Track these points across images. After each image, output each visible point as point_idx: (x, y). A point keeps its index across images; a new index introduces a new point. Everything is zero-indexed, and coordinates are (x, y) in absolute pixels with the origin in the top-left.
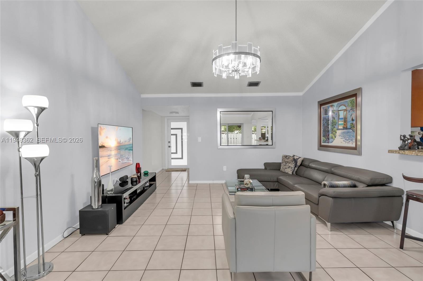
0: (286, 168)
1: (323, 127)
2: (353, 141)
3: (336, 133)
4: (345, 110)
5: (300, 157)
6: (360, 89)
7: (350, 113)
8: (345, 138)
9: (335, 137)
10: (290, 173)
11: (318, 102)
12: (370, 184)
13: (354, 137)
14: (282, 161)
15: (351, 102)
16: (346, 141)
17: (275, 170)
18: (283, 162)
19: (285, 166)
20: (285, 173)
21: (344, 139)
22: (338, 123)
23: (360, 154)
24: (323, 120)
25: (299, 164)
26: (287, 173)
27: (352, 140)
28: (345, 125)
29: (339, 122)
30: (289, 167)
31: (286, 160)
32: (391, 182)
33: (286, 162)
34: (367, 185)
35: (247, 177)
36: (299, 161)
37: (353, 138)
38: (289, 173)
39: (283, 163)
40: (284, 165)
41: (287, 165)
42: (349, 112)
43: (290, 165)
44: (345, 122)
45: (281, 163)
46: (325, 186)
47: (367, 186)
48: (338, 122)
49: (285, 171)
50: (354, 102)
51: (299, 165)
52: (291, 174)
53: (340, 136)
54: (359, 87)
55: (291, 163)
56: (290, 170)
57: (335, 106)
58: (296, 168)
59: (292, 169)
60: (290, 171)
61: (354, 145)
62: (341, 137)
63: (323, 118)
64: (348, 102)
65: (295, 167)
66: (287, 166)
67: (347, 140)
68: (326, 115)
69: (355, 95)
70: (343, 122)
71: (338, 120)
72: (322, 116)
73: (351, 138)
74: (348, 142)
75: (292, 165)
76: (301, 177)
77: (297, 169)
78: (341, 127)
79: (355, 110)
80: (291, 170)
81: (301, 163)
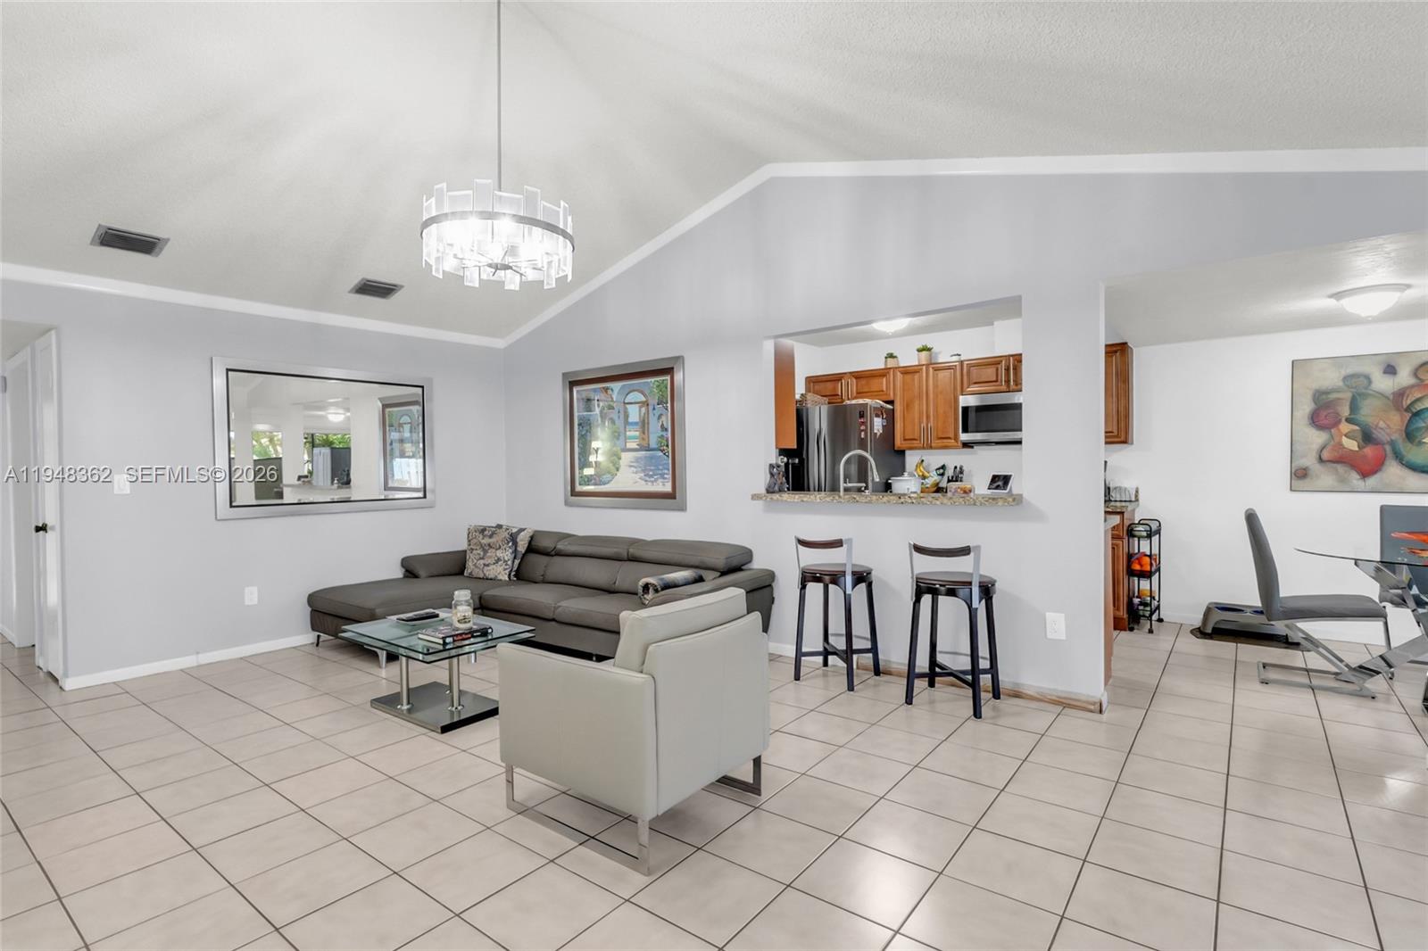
0: (488, 565)
1: (579, 442)
2: (665, 478)
3: (620, 459)
4: (646, 404)
5: (524, 527)
6: (679, 359)
7: (657, 413)
8: (643, 471)
9: (618, 469)
10: (503, 579)
11: (564, 374)
12: (725, 570)
13: (668, 470)
14: (469, 545)
15: (658, 386)
16: (647, 479)
17: (444, 575)
18: (472, 549)
19: (482, 558)
20: (487, 579)
21: (642, 475)
22: (625, 434)
23: (682, 508)
24: (580, 425)
25: (522, 548)
26: (491, 579)
27: (662, 476)
28: (643, 439)
29: (628, 433)
30: (499, 560)
31: (483, 541)
32: (750, 561)
33: (485, 549)
34: (719, 574)
35: (466, 596)
36: (522, 540)
37: (666, 471)
38: (500, 577)
39: (474, 552)
40: (477, 557)
41: (488, 554)
42: (654, 409)
43: (499, 554)
44: (644, 433)
45: (465, 551)
46: (648, 589)
47: (720, 576)
48: (625, 431)
49: (485, 575)
50: (666, 388)
51: (523, 551)
52: (505, 581)
53: (631, 466)
54: (677, 355)
55: (502, 547)
56: (500, 569)
57: (616, 391)
58: (517, 562)
59: (506, 565)
60: (503, 573)
61: (668, 488)
62: (633, 469)
63: (579, 420)
64: (651, 385)
65: (515, 558)
66: (490, 557)
67: (651, 476)
68: (588, 411)
69: (669, 371)
70: (637, 433)
71: (623, 425)
72: (576, 414)
73: (660, 472)
74: (652, 482)
75: (507, 554)
76: (536, 583)
77: (519, 564)
78: (632, 445)
79: (669, 405)
80: (505, 569)
81: (526, 545)
